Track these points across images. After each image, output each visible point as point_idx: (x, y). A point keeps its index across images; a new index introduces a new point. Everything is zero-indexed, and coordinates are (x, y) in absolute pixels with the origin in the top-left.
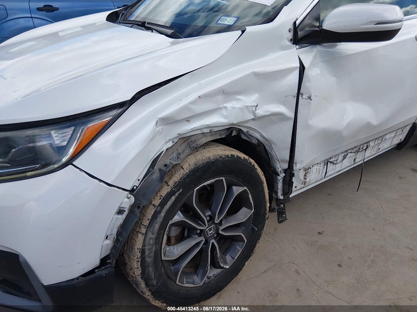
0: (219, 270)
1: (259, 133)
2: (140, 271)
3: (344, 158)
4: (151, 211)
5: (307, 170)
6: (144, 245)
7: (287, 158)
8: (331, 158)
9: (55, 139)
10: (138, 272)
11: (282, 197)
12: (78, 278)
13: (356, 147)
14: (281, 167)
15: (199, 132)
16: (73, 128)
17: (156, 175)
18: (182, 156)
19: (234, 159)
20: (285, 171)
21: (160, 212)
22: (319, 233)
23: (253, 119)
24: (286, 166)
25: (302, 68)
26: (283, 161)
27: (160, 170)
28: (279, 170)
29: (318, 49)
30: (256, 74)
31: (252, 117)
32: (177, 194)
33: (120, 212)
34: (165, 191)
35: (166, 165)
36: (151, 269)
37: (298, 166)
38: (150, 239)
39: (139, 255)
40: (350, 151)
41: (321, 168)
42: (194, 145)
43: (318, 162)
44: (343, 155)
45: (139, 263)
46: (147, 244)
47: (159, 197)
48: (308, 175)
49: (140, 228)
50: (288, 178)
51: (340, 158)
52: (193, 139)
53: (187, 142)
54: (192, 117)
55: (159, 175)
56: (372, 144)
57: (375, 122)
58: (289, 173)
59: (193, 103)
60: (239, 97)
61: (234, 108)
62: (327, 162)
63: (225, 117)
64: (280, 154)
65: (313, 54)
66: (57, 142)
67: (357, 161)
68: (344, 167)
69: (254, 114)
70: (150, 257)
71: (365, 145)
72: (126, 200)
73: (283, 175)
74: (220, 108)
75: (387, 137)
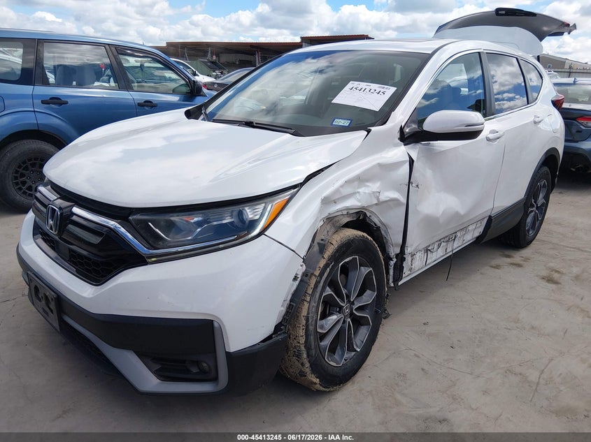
0: (353, 353)
1: (378, 218)
2: (304, 340)
3: (439, 246)
4: (313, 281)
5: (413, 255)
6: (308, 314)
7: (400, 241)
8: (429, 246)
9: (249, 214)
10: (302, 340)
11: (392, 285)
12: (258, 344)
13: (447, 237)
14: (394, 251)
15: (340, 213)
16: (263, 205)
17: (316, 248)
18: (330, 234)
19: (364, 240)
20: (397, 256)
21: (319, 282)
22: (424, 324)
23: (376, 204)
24: (398, 250)
25: (411, 162)
26: (396, 245)
27: (318, 243)
28: (392, 254)
29: (419, 146)
30: (379, 165)
31: (375, 202)
32: (330, 267)
33: (295, 279)
34: (322, 263)
35: (322, 240)
36: (312, 337)
37: (408, 250)
38: (313, 306)
39: (305, 322)
40: (442, 240)
41: (423, 255)
42: (338, 224)
43: (420, 249)
44: (437, 243)
45: (304, 331)
46: (310, 312)
47: (318, 269)
48: (413, 261)
49: (305, 296)
50: (399, 263)
51: (436, 247)
52: (337, 219)
53: (332, 222)
54: (338, 199)
55: (318, 248)
56: (458, 234)
57: (462, 212)
58: (401, 257)
59: (342, 186)
60: (368, 184)
61: (365, 193)
62: (427, 250)
63: (359, 201)
64: (394, 238)
65: (417, 150)
66: (250, 216)
67: (448, 251)
68: (438, 256)
69: (378, 199)
70: (312, 325)
71: (454, 235)
72: (301, 267)
73: (395, 260)
74: (355, 193)
75: (470, 228)
